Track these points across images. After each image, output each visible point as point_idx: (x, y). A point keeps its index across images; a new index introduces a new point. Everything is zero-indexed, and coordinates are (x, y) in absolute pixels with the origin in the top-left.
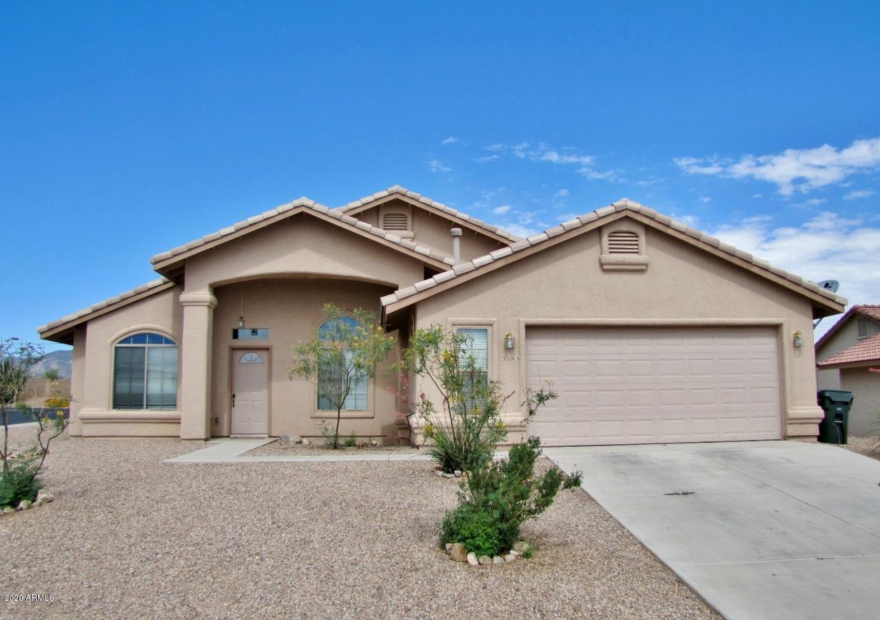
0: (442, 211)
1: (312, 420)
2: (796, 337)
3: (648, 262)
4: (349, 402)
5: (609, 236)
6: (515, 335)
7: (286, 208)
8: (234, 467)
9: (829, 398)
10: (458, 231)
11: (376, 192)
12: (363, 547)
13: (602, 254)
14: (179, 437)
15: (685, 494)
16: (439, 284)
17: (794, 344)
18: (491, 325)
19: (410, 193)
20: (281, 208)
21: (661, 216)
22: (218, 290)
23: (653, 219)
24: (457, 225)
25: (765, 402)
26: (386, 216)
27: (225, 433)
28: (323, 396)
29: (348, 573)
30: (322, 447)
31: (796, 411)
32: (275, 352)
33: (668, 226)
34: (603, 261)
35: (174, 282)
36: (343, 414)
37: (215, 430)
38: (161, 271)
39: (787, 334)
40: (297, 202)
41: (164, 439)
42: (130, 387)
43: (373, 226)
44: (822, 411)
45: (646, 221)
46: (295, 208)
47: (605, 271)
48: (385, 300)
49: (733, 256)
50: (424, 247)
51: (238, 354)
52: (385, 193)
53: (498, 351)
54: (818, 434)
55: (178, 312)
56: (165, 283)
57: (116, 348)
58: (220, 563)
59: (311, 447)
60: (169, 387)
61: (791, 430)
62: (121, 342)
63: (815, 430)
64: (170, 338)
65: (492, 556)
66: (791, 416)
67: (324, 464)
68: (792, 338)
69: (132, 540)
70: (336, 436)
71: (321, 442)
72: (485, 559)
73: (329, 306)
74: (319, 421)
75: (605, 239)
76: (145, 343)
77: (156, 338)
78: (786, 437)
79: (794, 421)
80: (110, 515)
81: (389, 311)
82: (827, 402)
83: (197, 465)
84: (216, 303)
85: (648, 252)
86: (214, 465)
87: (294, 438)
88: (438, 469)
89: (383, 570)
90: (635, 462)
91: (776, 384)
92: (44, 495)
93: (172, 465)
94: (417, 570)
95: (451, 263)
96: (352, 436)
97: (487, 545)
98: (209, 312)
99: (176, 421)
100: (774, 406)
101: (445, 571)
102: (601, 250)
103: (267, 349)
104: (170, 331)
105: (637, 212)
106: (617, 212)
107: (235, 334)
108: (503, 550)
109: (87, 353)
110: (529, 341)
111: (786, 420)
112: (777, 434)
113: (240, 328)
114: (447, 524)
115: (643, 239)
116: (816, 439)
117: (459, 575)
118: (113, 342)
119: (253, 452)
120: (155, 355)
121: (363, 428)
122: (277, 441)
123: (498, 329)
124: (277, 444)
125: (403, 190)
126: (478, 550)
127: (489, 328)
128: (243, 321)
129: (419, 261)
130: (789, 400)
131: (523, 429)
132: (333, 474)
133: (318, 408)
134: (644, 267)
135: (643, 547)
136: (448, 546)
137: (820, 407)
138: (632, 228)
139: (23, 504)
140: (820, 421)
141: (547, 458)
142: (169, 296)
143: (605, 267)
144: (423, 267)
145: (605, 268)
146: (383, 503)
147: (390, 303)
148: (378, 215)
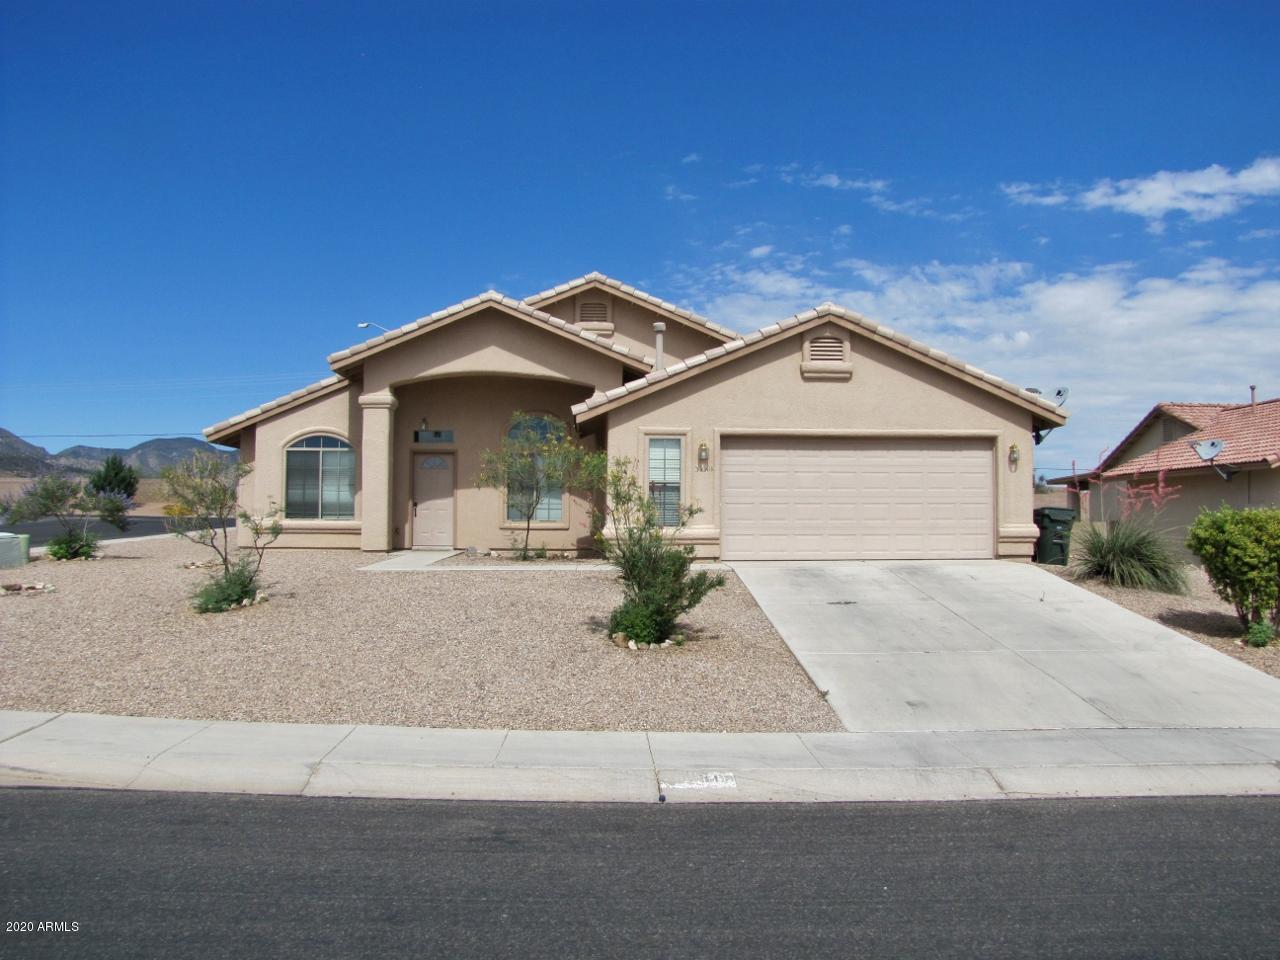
0: (645, 301)
1: (502, 531)
2: (1012, 450)
3: (851, 370)
4: (541, 512)
5: (812, 342)
6: (709, 445)
7: (471, 303)
8: (426, 576)
9: (1048, 516)
10: (661, 325)
11: (571, 279)
12: (543, 636)
13: (803, 360)
14: (359, 549)
15: (846, 603)
16: (630, 393)
17: (1010, 458)
18: (684, 435)
19: (609, 281)
20: (468, 303)
21: (868, 321)
22: (397, 390)
23: (857, 324)
24: (662, 318)
25: (977, 519)
26: (584, 306)
27: (407, 545)
28: (513, 506)
29: (529, 652)
30: (511, 559)
31: (1009, 528)
32: (461, 457)
33: (874, 332)
34: (804, 369)
35: (350, 380)
36: (533, 524)
37: (396, 543)
38: (338, 371)
39: (1003, 447)
40: (484, 296)
41: (343, 551)
42: (304, 494)
43: (568, 322)
44: (1037, 530)
45: (851, 327)
46: (483, 302)
47: (807, 380)
48: (576, 409)
49: (944, 364)
50: (623, 346)
51: (421, 459)
52: (581, 281)
53: (692, 462)
54: (1032, 553)
55: (356, 415)
56: (339, 382)
57: (288, 452)
58: (426, 645)
59: (500, 558)
60: (345, 495)
61: (1004, 549)
62: (292, 446)
63: (1029, 549)
64: (347, 441)
65: (649, 643)
66: (1002, 534)
67: (513, 572)
68: (1008, 451)
69: (349, 629)
70: (526, 549)
71: (511, 554)
72: (643, 645)
73: (518, 413)
74: (509, 532)
75: (807, 345)
76: (319, 446)
77: (330, 441)
78: (998, 557)
79: (1006, 540)
80: (323, 612)
81: (579, 420)
82: (1046, 520)
83: (389, 572)
84: (397, 404)
85: (851, 359)
86: (406, 573)
87: (481, 550)
88: (620, 577)
89: (558, 651)
90: (815, 575)
91: (990, 500)
92: (262, 595)
93: (365, 573)
94: (586, 651)
95: (651, 363)
96: (543, 549)
97: (645, 633)
98: (391, 415)
99: (356, 532)
100: (988, 522)
101: (608, 653)
102: (805, 358)
103: (452, 453)
104: (346, 434)
105: (841, 317)
106: (819, 317)
107: (416, 438)
108: (660, 640)
109: (257, 457)
110: (724, 452)
111: (999, 539)
112: (989, 553)
113: (423, 431)
114: (614, 618)
115: (847, 345)
116: (1030, 559)
117: (620, 655)
118: (285, 445)
119: (442, 562)
120: (331, 461)
121: (556, 541)
122: (463, 553)
123: (692, 438)
124: (464, 556)
125: (602, 277)
126: (638, 638)
127: (683, 438)
128: (427, 424)
129: (616, 361)
130: (1001, 516)
131: (717, 542)
132: (521, 581)
133: (508, 518)
134: (848, 375)
135: (783, 641)
136: (614, 636)
137: (1035, 526)
138: (837, 334)
139: (245, 602)
140: (1035, 540)
141: (733, 571)
142: (345, 396)
143: (806, 375)
144: (622, 369)
145: (807, 377)
146: (565, 605)
147: (581, 410)
148: (574, 305)
